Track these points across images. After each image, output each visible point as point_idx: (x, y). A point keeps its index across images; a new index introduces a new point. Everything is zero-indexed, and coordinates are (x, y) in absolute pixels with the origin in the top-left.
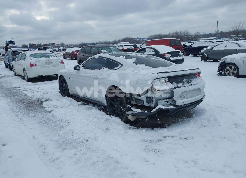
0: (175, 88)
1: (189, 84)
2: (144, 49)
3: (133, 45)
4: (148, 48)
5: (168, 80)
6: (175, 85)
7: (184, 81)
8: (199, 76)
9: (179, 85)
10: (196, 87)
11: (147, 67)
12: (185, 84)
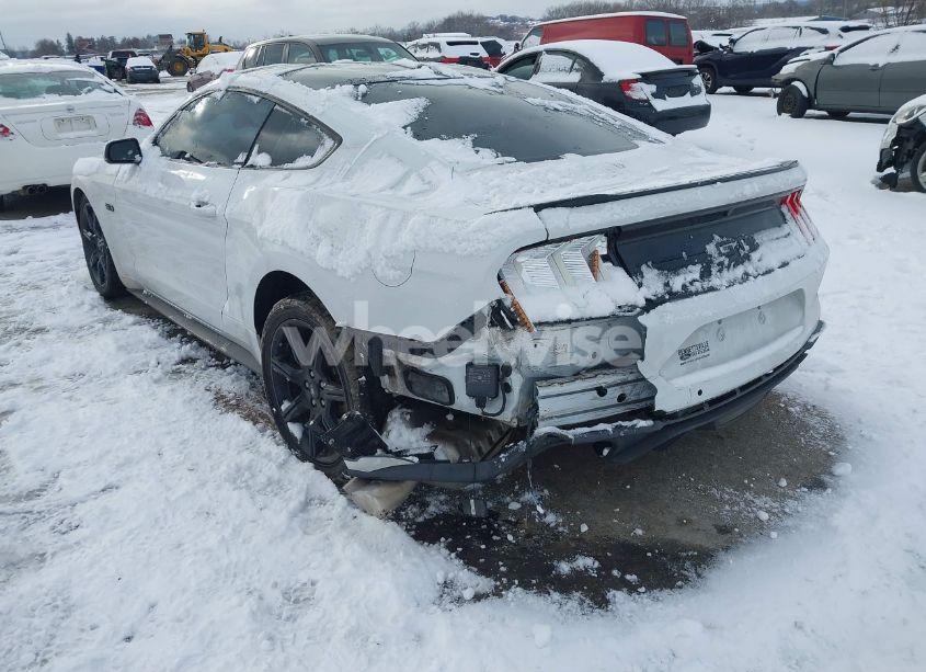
0: (651, 305)
1: (739, 271)
2: (533, 58)
3: (483, 44)
4: (549, 52)
5: (609, 247)
6: (654, 282)
7: (711, 248)
8: (797, 211)
9: (677, 283)
10: (781, 283)
11: (487, 155)
12: (714, 270)
